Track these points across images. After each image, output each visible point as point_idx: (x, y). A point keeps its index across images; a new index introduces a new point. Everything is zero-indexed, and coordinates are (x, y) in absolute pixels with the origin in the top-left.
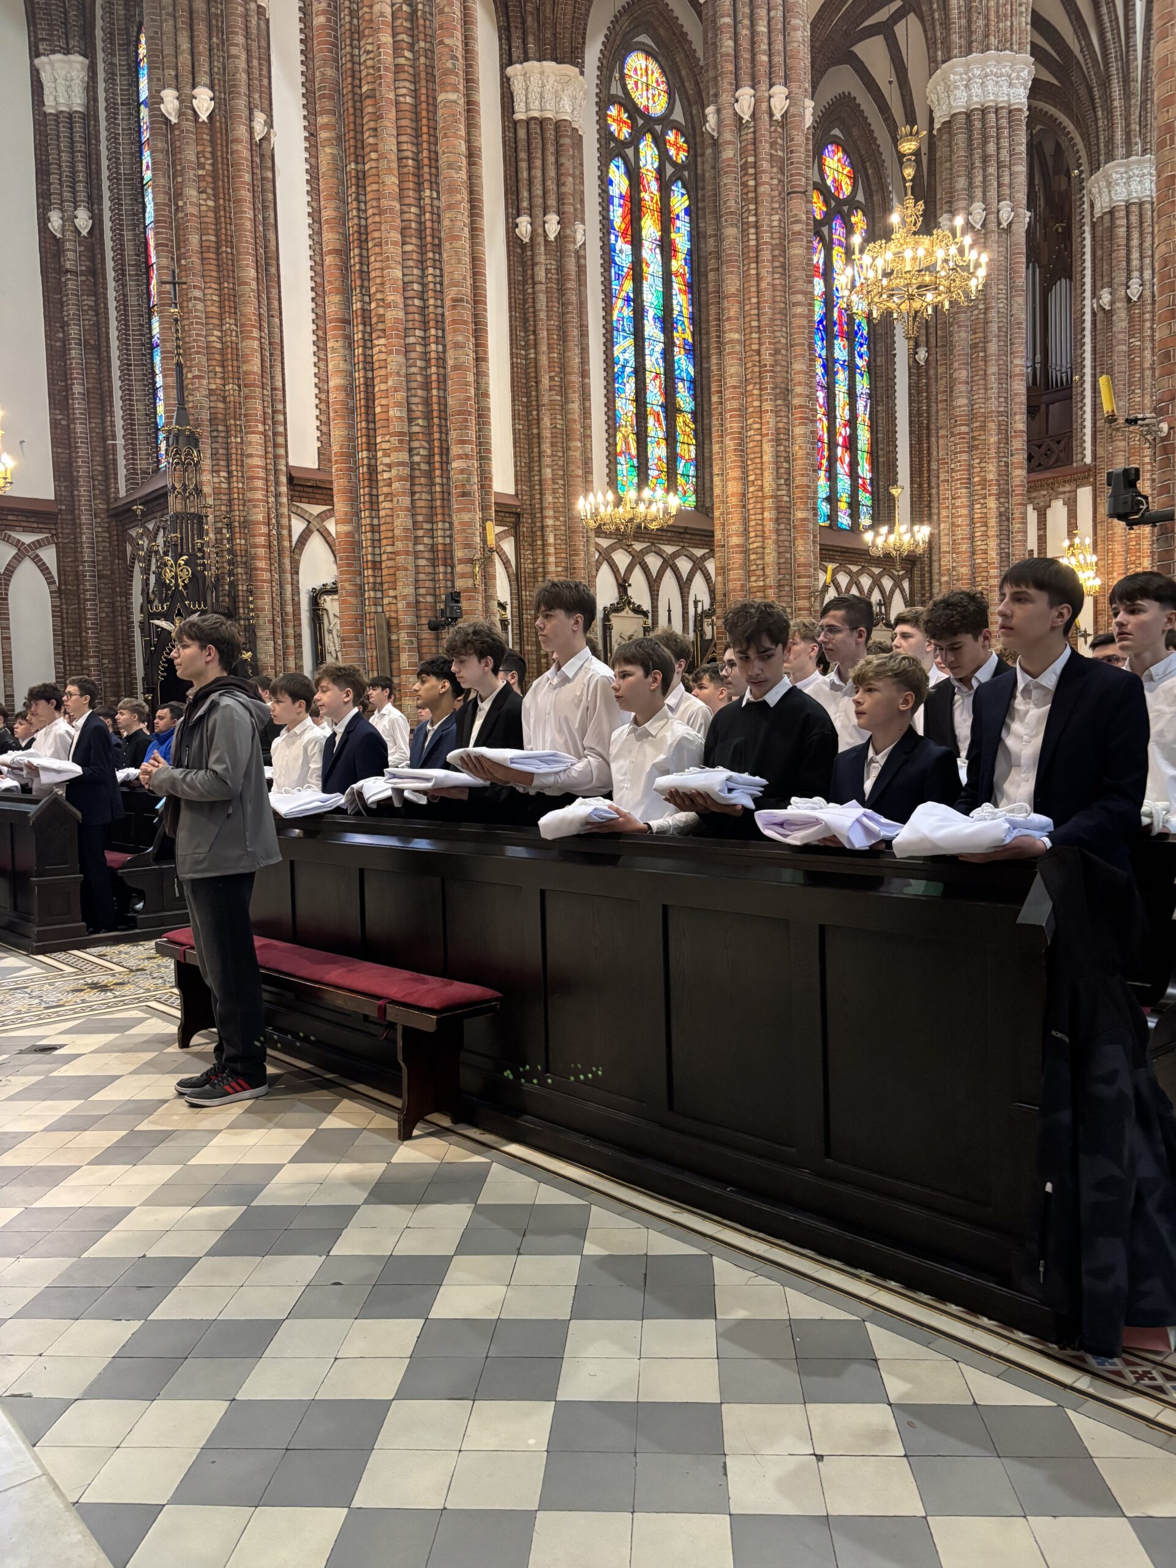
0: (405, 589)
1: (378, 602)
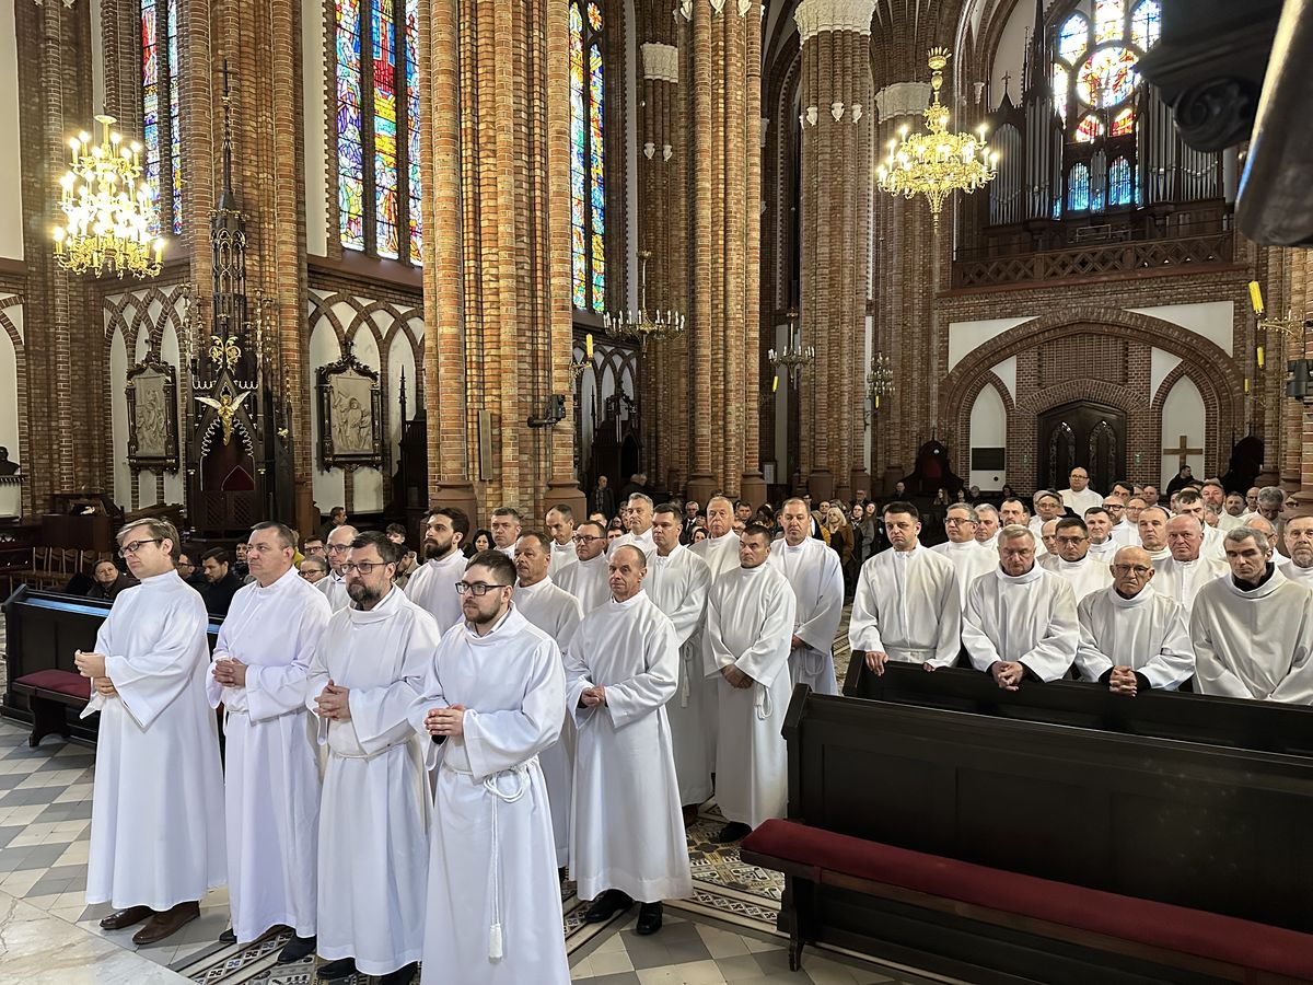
0: (509, 389)
1: (480, 399)
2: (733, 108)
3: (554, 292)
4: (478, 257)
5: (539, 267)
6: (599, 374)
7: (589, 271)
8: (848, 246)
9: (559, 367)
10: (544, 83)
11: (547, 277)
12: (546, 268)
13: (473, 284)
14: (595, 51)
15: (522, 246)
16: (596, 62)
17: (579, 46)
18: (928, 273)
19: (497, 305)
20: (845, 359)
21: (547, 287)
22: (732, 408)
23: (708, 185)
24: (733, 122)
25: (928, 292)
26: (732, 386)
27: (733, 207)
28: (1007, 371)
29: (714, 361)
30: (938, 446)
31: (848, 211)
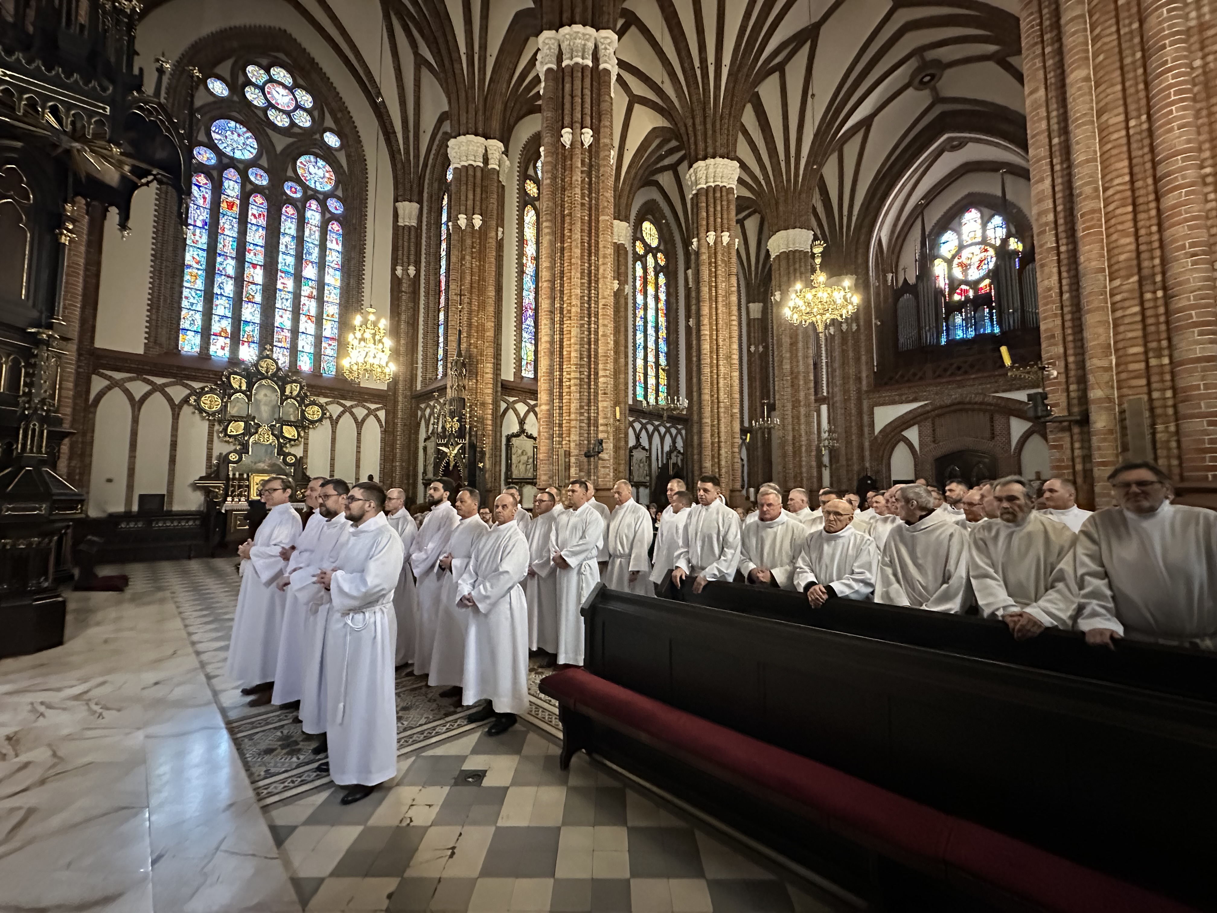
0: (574, 437)
1: (560, 443)
2: (720, 292)
3: (600, 385)
4: (561, 370)
5: (592, 373)
6: (662, 439)
7: (658, 384)
9: (602, 425)
10: (597, 282)
11: (596, 378)
12: (596, 374)
13: (558, 383)
14: (661, 275)
15: (584, 363)
16: (662, 280)
17: (652, 274)
18: (859, 379)
19: (569, 393)
20: (803, 427)
21: (596, 384)
22: (723, 452)
23: (707, 333)
24: (720, 299)
25: (859, 391)
26: (722, 439)
27: (721, 343)
28: (913, 434)
29: (712, 426)
31: (800, 345)
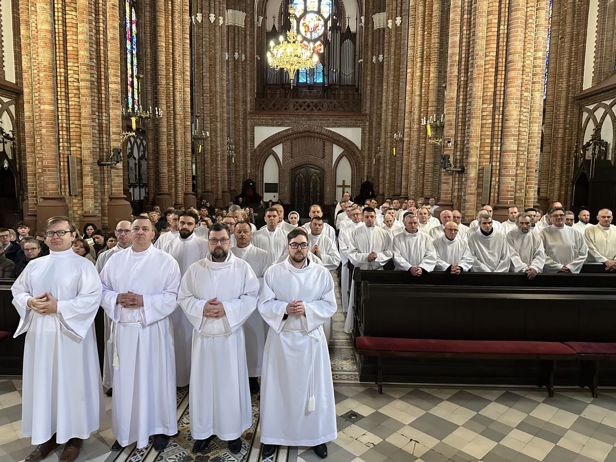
0: (86, 144)
1: (69, 149)
2: (176, 7)
3: (111, 92)
4: (66, 67)
5: (103, 77)
8: (218, 84)
9: (114, 133)
11: (107, 83)
12: (106, 78)
13: (63, 82)
15: (93, 64)
18: (245, 102)
19: (78, 95)
21: (107, 89)
22: (179, 159)
26: (179, 148)
28: (278, 150)
30: (252, 182)
